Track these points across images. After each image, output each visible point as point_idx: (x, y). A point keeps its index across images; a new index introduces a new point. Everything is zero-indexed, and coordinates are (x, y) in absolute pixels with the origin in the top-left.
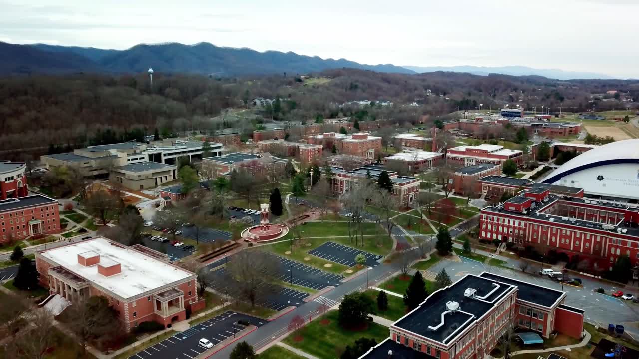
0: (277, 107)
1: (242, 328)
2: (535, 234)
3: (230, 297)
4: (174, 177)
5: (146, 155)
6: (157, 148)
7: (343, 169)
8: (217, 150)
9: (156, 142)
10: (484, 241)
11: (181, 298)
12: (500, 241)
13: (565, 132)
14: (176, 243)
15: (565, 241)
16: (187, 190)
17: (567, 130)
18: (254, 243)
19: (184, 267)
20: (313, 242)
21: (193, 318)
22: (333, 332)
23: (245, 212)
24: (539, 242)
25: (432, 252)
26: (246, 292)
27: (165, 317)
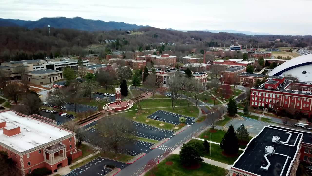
0: (118, 44)
1: (110, 171)
2: (286, 102)
3: (100, 148)
4: (61, 77)
5: (44, 65)
6: (51, 62)
7: (161, 70)
8: (86, 64)
9: (51, 59)
10: (255, 107)
11: (64, 150)
12: (263, 107)
13: (264, 56)
14: (62, 114)
15: (306, 105)
16: (69, 83)
17: (266, 55)
18: (112, 112)
19: (67, 128)
20: (149, 111)
21: (73, 164)
22: (177, 171)
23: (105, 95)
24: (289, 107)
25: (224, 115)
26: (111, 144)
27: (52, 164)
